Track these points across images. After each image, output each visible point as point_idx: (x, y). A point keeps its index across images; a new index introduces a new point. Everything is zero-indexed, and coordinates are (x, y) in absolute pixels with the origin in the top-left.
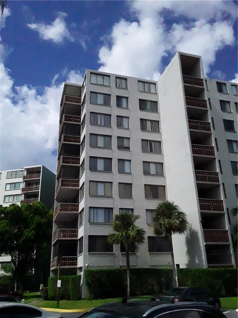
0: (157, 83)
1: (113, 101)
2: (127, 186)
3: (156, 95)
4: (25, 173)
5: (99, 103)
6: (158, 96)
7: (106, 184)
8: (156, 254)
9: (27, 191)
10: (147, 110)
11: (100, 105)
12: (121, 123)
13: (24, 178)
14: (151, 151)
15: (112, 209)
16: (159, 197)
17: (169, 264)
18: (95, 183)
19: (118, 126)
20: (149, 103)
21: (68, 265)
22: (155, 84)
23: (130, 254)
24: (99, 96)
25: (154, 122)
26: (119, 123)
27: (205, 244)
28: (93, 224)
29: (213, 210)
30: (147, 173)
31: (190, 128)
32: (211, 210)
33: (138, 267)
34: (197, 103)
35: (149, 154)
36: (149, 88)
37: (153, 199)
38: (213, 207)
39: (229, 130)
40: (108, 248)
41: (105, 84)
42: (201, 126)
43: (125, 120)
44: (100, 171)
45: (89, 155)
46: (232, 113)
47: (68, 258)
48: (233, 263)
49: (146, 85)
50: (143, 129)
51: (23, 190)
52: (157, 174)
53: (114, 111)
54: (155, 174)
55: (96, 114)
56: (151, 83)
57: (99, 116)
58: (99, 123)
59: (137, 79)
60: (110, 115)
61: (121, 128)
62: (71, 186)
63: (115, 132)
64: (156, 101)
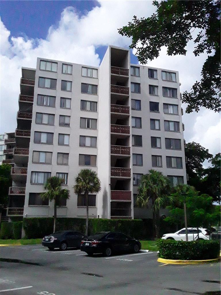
0: (99, 69)
1: (59, 84)
2: (65, 156)
3: (97, 79)
4: (6, 137)
5: (46, 86)
6: (99, 80)
7: (47, 153)
8: (84, 207)
9: (7, 152)
10: (88, 92)
11: (47, 88)
12: (65, 104)
13: (6, 141)
14: (88, 127)
15: (51, 173)
16: (91, 164)
17: (93, 215)
18: (38, 153)
19: (61, 106)
20: (90, 87)
21: (17, 214)
22: (97, 70)
23: (58, 207)
24: (46, 80)
25: (93, 103)
26: (62, 103)
27: (111, 201)
28: (34, 184)
29: (122, 176)
30: (82, 145)
31: (111, 111)
32: (120, 176)
33: (67, 217)
34: (121, 90)
35: (86, 129)
36: (92, 73)
37: (85, 166)
38: (121, 174)
39: (154, 111)
40: (45, 203)
41: (53, 70)
42: (121, 109)
43: (68, 101)
44: (43, 143)
45: (34, 130)
46: (159, 96)
47: (17, 209)
48: (132, 215)
49: (89, 70)
50: (83, 109)
51: (5, 151)
52: (91, 146)
53: (59, 93)
54: (90, 145)
55: (43, 96)
56: (93, 69)
57: (45, 98)
58: (45, 104)
59: (81, 65)
60: (55, 97)
61: (63, 108)
62: (22, 154)
63: (58, 111)
64: (96, 84)
